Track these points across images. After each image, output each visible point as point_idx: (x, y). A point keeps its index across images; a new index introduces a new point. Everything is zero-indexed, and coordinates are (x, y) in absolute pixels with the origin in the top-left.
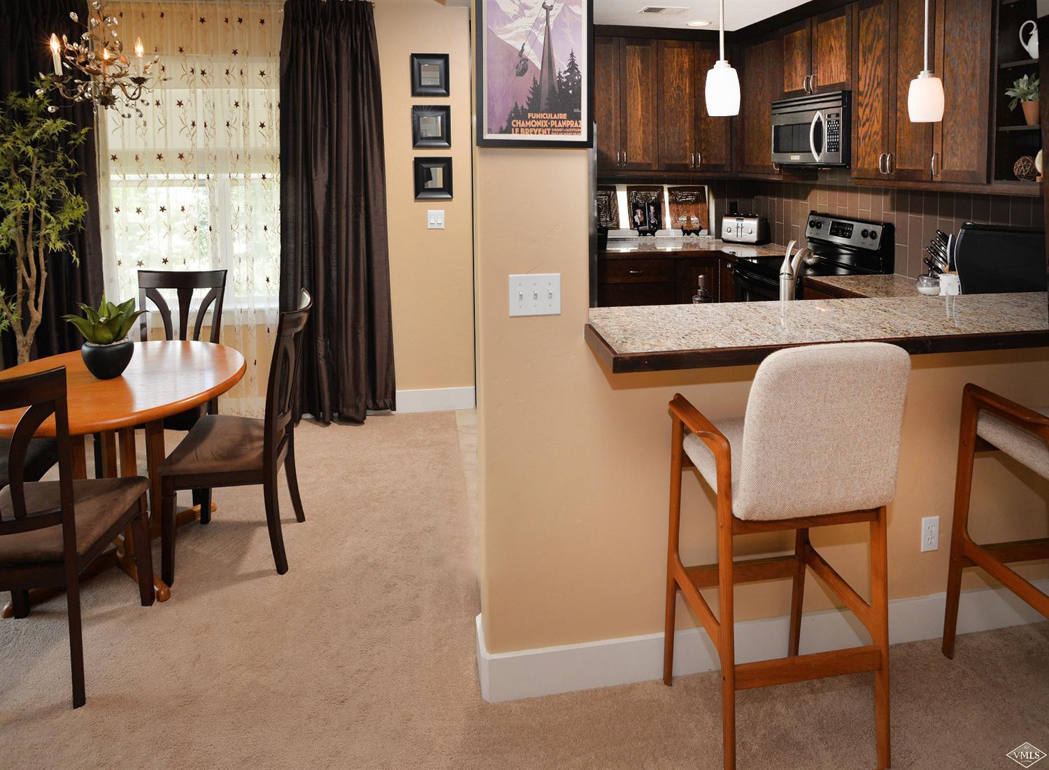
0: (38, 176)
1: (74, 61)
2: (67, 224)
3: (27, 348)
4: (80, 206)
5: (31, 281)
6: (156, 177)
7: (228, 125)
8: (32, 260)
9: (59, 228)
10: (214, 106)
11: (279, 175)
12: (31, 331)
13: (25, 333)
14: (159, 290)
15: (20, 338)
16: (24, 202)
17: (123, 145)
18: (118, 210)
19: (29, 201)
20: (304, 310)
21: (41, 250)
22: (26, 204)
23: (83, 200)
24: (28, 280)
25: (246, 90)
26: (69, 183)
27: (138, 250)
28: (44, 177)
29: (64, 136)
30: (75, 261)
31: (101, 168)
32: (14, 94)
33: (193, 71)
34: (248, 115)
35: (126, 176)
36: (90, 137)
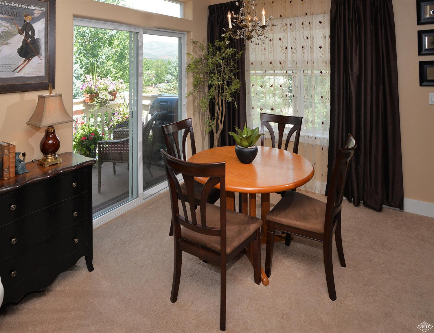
0: (224, 71)
1: (237, 21)
2: (233, 91)
3: (217, 139)
4: (238, 84)
5: (220, 113)
6: (269, 72)
7: (303, 48)
8: (220, 104)
9: (230, 92)
10: (296, 39)
11: (330, 71)
12: (219, 132)
13: (217, 133)
14: (269, 122)
15: (215, 134)
16: (218, 81)
17: (256, 58)
18: (253, 86)
19: (220, 81)
20: (352, 149)
21: (224, 100)
22: (218, 82)
23: (239, 81)
24: (219, 112)
25: (312, 31)
26: (234, 74)
27: (261, 102)
28: (226, 71)
29: (233, 55)
30: (236, 106)
31: (246, 68)
32: (217, 41)
33: (286, 25)
34: (313, 42)
35: (257, 71)
36: (243, 55)
